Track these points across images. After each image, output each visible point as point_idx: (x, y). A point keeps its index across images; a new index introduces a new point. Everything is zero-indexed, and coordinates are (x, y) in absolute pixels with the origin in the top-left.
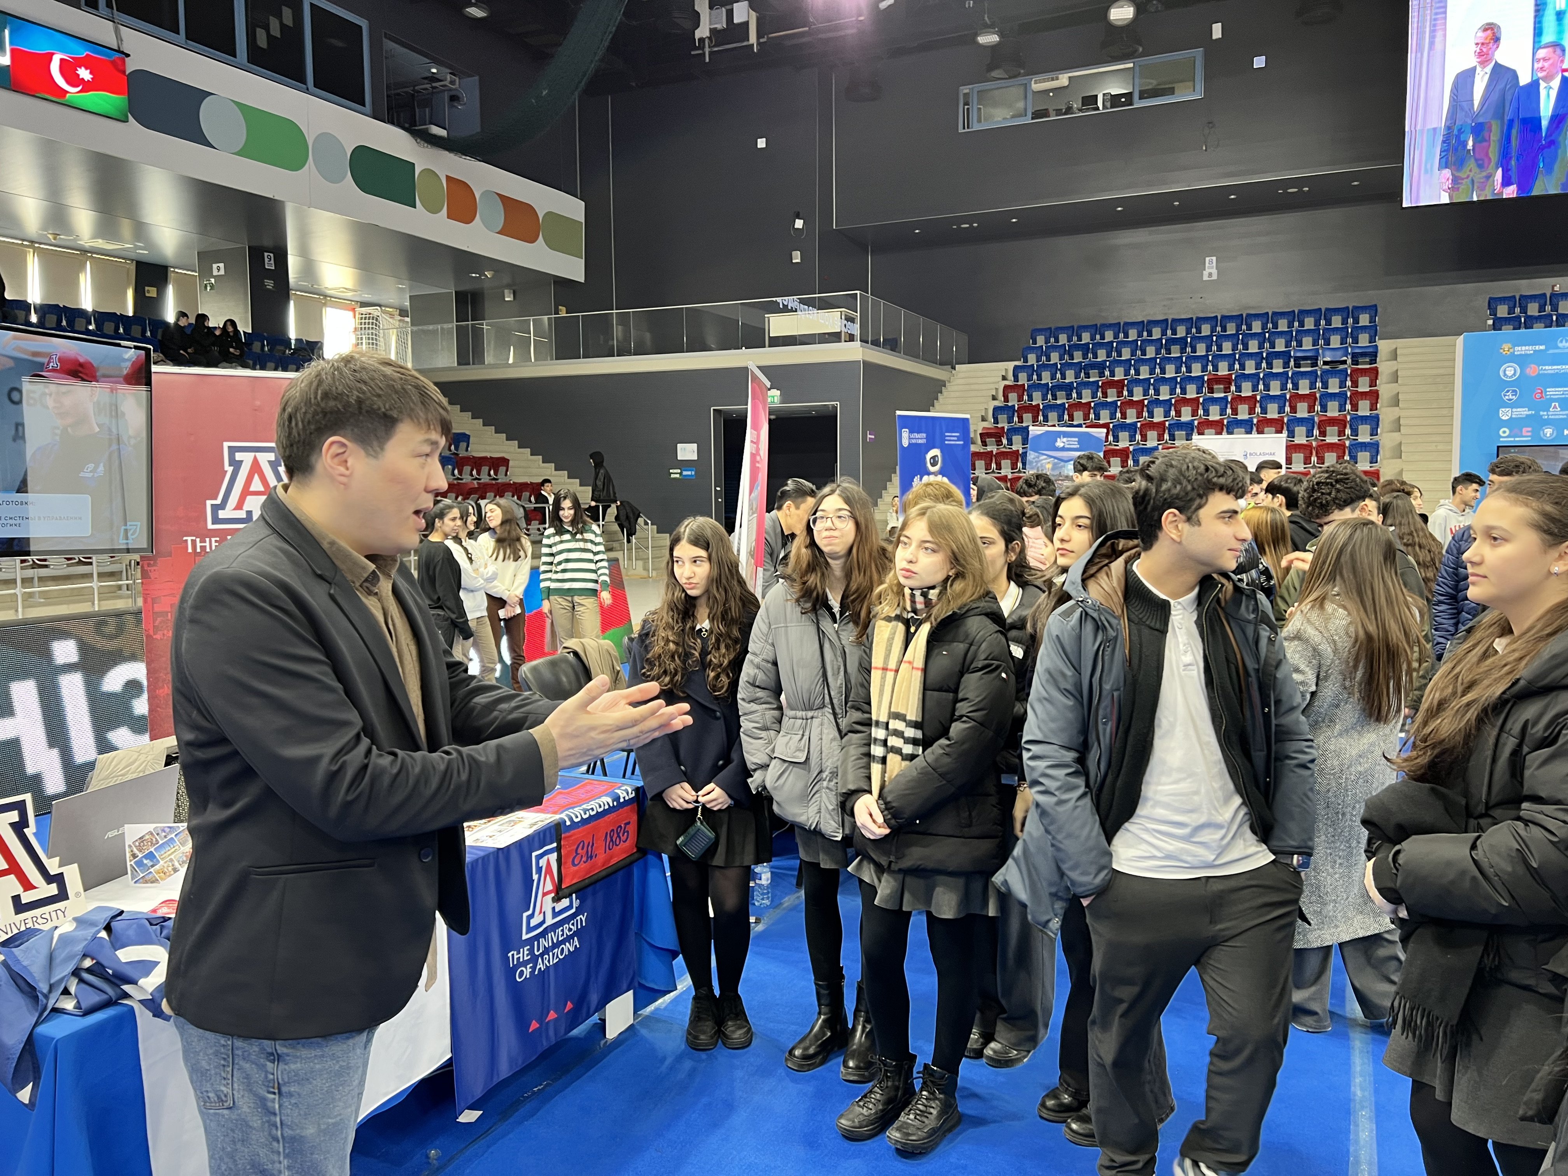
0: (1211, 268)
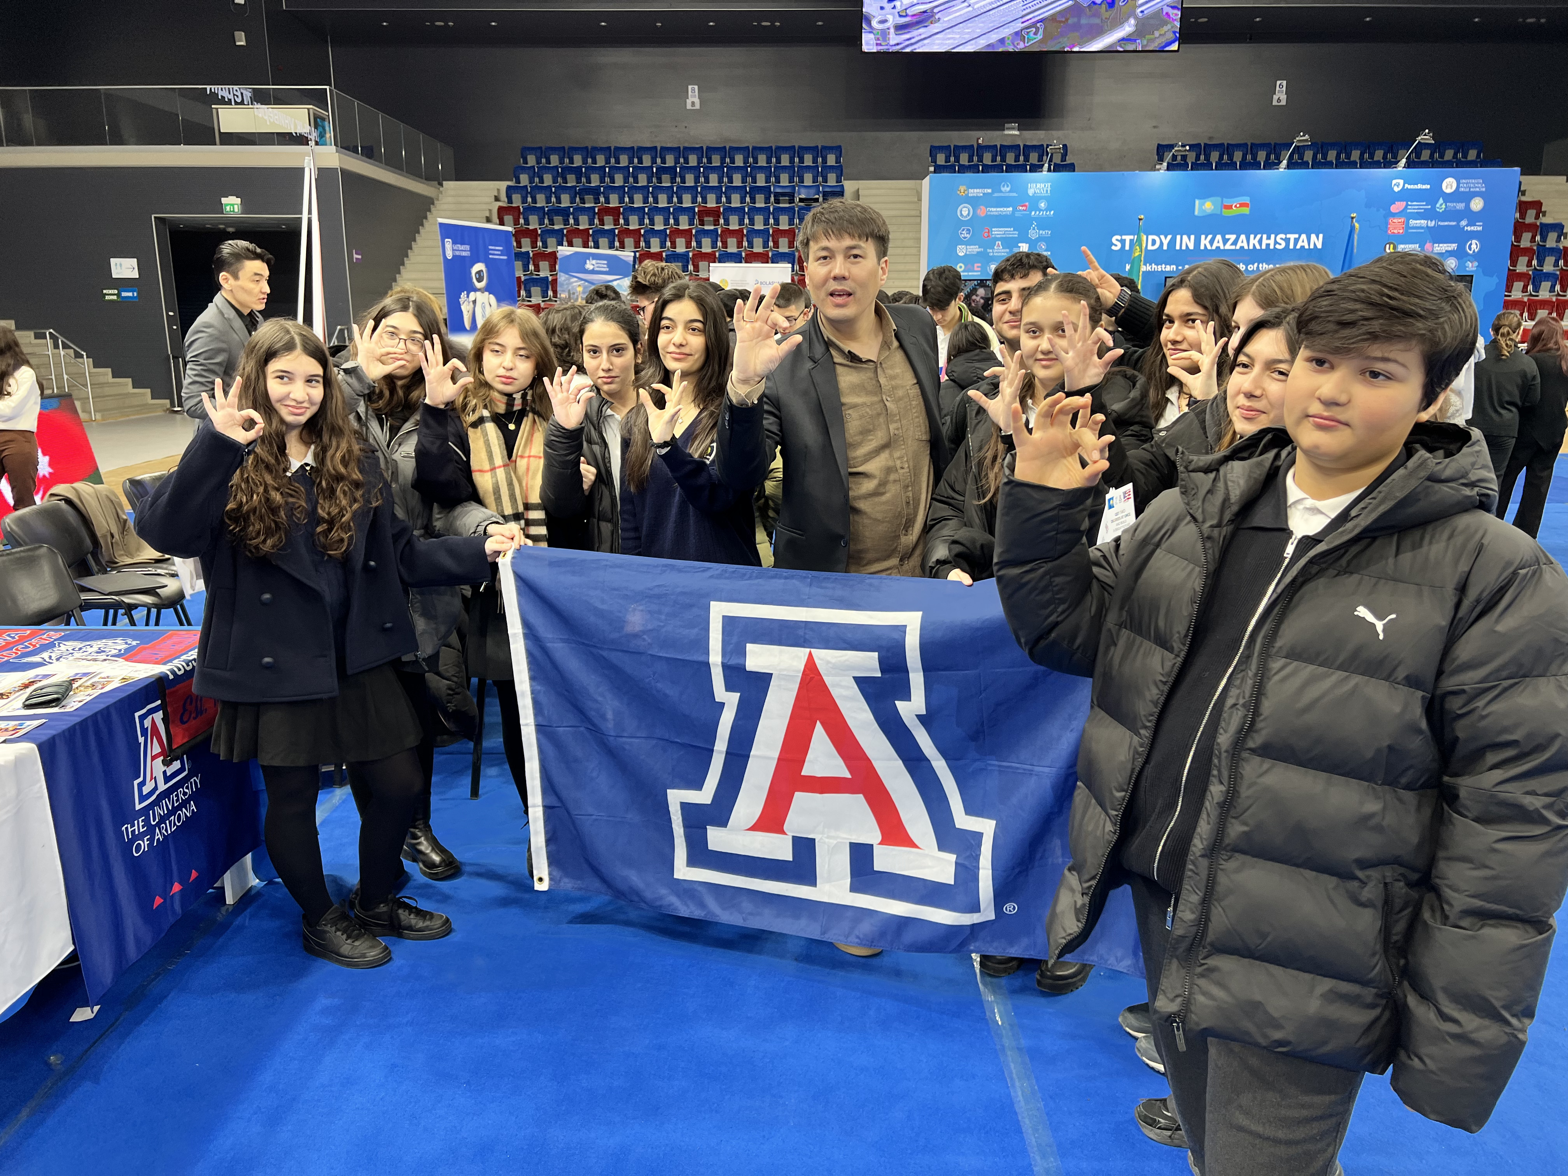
0: (693, 98)
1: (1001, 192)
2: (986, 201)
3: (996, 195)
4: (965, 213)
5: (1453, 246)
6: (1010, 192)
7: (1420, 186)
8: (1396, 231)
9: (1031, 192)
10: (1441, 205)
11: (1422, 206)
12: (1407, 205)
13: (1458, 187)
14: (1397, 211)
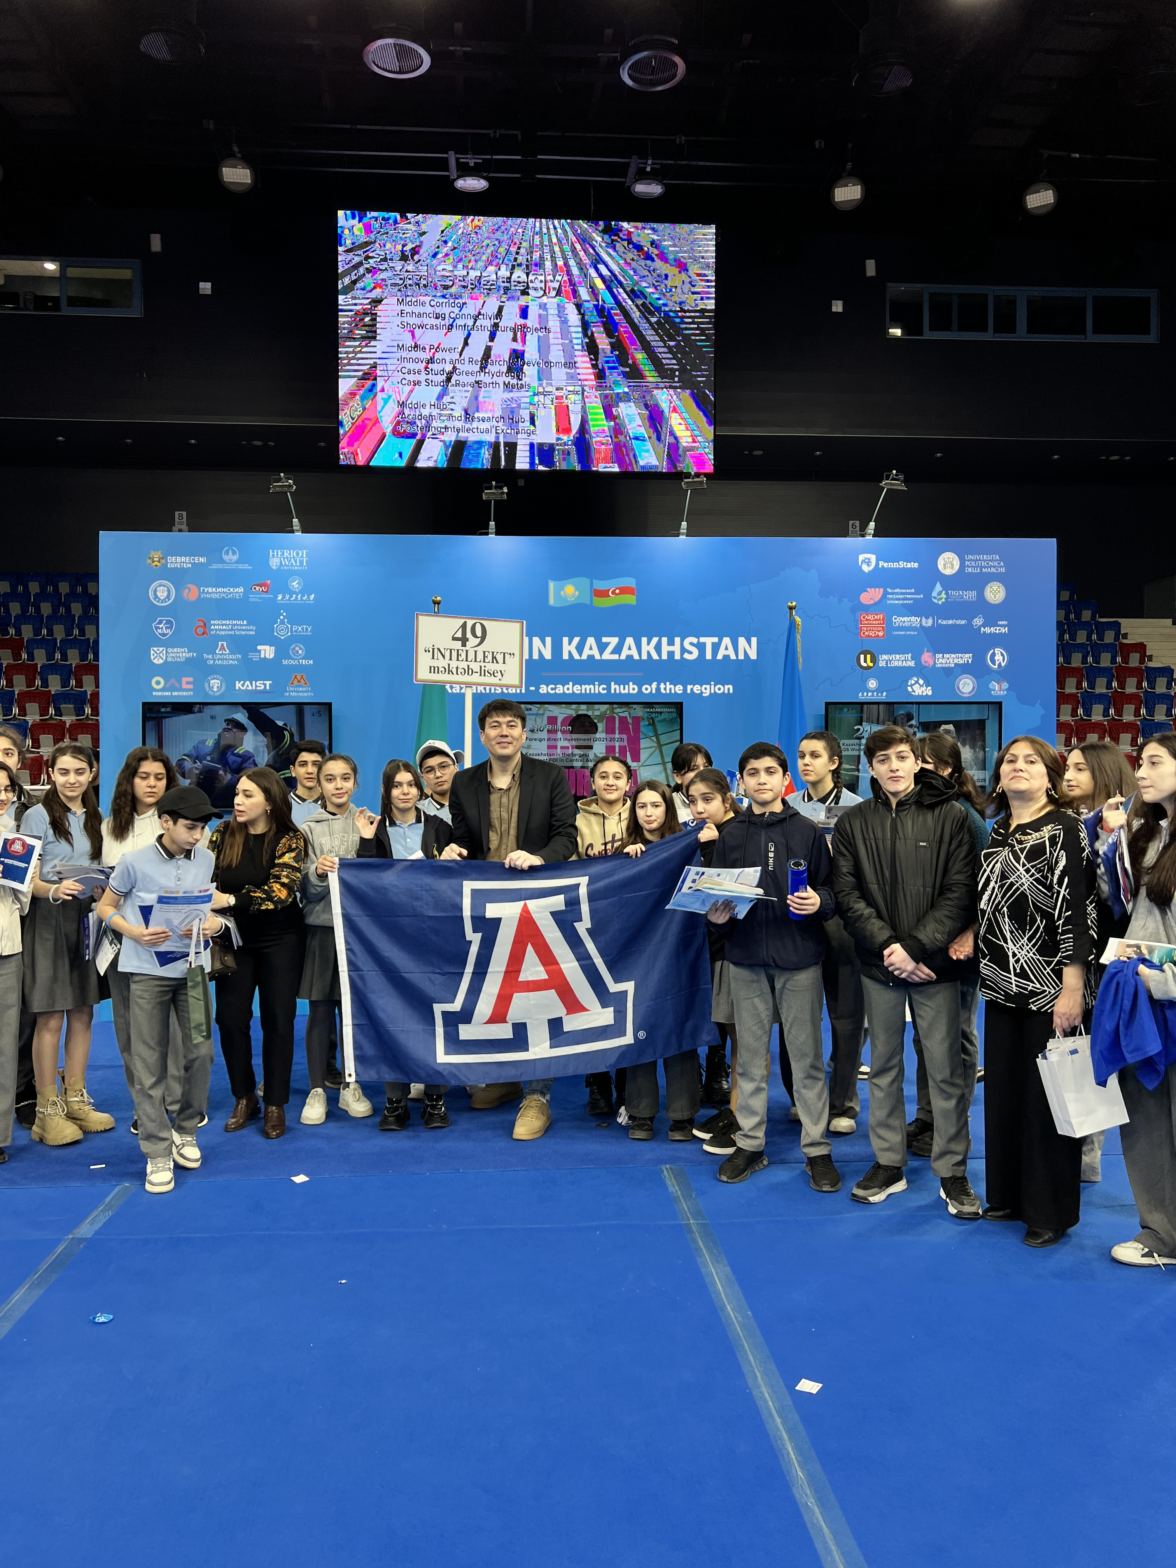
1: (223, 562)
2: (197, 575)
3: (214, 566)
4: (162, 594)
5: (967, 658)
6: (237, 562)
7: (902, 564)
8: (872, 634)
9: (274, 563)
10: (940, 593)
11: (909, 595)
12: (886, 593)
13: (962, 566)
14: (872, 602)
